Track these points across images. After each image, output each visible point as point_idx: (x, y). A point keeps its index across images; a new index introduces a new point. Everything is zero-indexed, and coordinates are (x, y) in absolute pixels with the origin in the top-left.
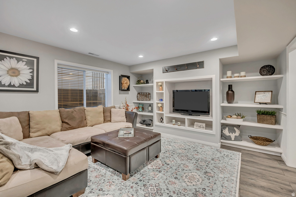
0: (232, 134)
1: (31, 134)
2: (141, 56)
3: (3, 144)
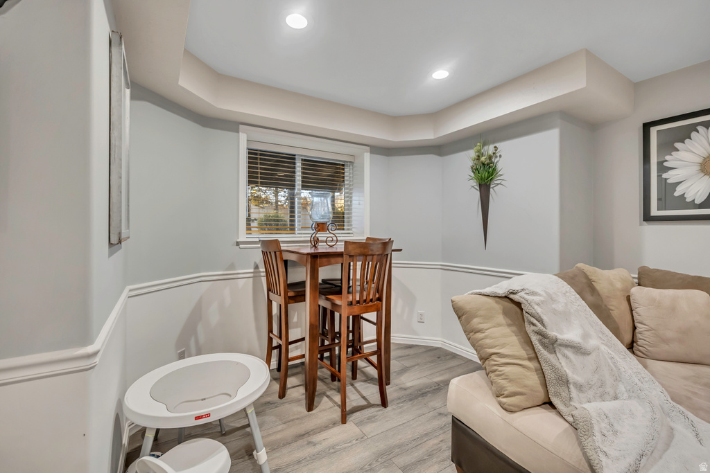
3: (539, 333)
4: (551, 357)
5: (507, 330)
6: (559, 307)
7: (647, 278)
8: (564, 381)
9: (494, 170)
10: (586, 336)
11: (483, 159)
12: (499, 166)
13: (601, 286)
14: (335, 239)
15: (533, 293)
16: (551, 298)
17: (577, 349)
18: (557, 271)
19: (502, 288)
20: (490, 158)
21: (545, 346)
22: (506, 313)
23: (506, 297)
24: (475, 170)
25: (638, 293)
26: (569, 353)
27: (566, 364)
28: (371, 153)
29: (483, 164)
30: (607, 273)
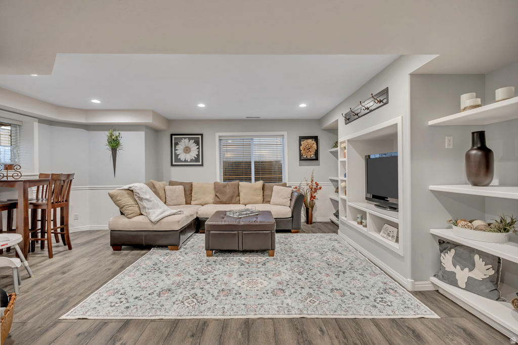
0: (462, 269)
1: (192, 202)
2: (303, 105)
3: (138, 197)
4: (142, 203)
5: (129, 198)
6: (144, 191)
7: (172, 183)
8: (145, 208)
9: (119, 143)
10: (150, 197)
11: (113, 137)
12: (121, 142)
13: (157, 187)
14: (19, 174)
15: (136, 187)
16: (141, 189)
17: (147, 200)
18: (144, 182)
19: (126, 187)
20: (117, 137)
21: (140, 200)
22: (128, 194)
23: (128, 189)
24: (110, 142)
25: (168, 188)
26: (146, 201)
27: (145, 204)
28: (39, 122)
29: (114, 140)
30: (160, 183)
